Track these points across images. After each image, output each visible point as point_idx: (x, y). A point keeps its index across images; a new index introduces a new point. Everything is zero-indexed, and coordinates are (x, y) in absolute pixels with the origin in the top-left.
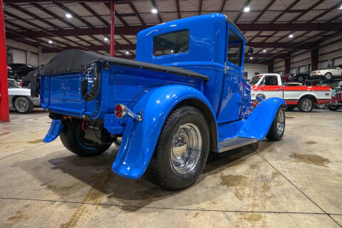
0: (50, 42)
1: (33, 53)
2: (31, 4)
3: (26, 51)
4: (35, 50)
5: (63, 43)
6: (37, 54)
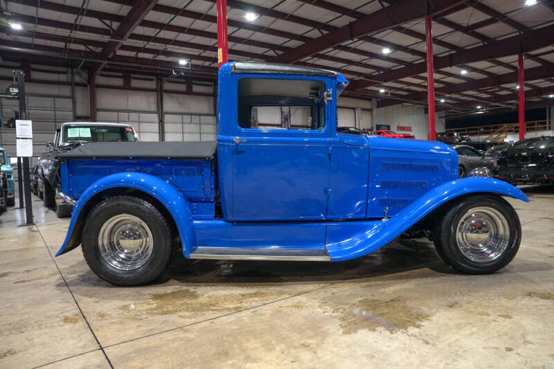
0: (382, 91)
1: (363, 109)
2: (360, 39)
3: (354, 109)
4: (367, 105)
5: (401, 89)
6: (371, 110)
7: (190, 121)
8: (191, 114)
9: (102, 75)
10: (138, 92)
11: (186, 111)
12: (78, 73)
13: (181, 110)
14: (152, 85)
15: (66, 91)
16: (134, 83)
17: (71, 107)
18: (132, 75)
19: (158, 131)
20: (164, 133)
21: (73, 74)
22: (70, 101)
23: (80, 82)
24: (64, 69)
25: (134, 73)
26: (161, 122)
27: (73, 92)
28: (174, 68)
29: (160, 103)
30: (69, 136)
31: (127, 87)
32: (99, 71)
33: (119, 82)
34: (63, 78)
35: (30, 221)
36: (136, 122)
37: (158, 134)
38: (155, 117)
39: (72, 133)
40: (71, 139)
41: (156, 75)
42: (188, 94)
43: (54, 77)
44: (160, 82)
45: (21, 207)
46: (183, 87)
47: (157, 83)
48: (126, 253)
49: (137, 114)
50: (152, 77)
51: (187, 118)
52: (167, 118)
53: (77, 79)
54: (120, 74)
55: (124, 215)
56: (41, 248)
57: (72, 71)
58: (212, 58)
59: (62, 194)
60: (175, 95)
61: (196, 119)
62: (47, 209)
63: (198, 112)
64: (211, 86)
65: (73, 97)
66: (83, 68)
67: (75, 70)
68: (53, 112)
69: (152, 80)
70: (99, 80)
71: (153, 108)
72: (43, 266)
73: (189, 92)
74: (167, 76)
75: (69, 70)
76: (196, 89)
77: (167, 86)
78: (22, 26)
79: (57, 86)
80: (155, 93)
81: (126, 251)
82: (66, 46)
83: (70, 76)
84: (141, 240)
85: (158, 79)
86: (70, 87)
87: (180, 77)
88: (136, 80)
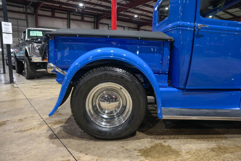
9: (41, 10)
10: (58, 19)
12: (29, 8)
14: (65, 16)
15: (23, 16)
16: (57, 15)
17: (26, 25)
18: (56, 11)
21: (26, 9)
22: (25, 22)
23: (30, 12)
24: (22, 6)
25: (57, 9)
27: (27, 17)
28: (77, 8)
29: (68, 25)
30: (31, 35)
31: (53, 16)
32: (39, 8)
33: (49, 14)
34: (21, 10)
35: (12, 81)
39: (32, 34)
40: (32, 36)
41: (67, 11)
42: (82, 21)
43: (17, 9)
44: (69, 14)
45: (4, 73)
46: (79, 18)
48: (108, 113)
50: (65, 12)
53: (29, 11)
54: (50, 10)
55: (110, 83)
56: (24, 99)
57: (26, 6)
58: (95, 4)
59: (52, 65)
60: (76, 21)
62: (18, 74)
64: (93, 18)
65: (27, 20)
66: (32, 5)
67: (27, 6)
68: (17, 27)
69: (65, 13)
70: (40, 12)
71: (66, 27)
72: (31, 115)
73: (82, 20)
74: (72, 12)
75: (25, 6)
76: (86, 19)
77: (72, 17)
79: (19, 14)
80: (66, 20)
81: (106, 112)
83: (25, 9)
84: (117, 103)
85: (68, 13)
86: (25, 15)
87: (79, 12)
88: (58, 13)
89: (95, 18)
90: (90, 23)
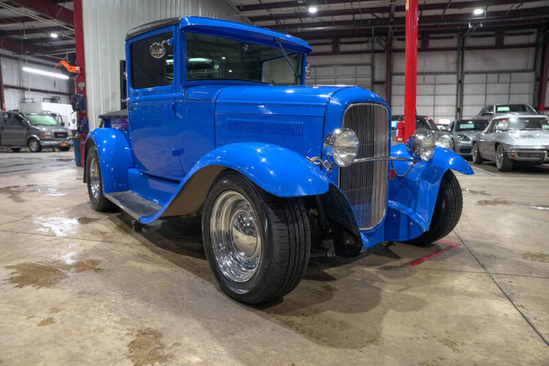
7: (497, 81)
8: (499, 72)
10: (435, 52)
11: (493, 69)
12: (378, 42)
13: (486, 68)
14: (453, 43)
15: (366, 59)
16: (433, 44)
17: (370, 73)
18: (431, 35)
19: (455, 93)
20: (463, 95)
21: (373, 42)
22: (369, 68)
23: (378, 49)
24: (365, 39)
25: (433, 32)
26: (460, 82)
27: (373, 59)
28: (469, 21)
29: (460, 62)
31: (424, 49)
34: (364, 47)
36: (431, 84)
37: (455, 97)
38: (453, 78)
41: (455, 31)
42: (497, 48)
43: (357, 47)
44: (461, 38)
46: (490, 41)
47: (459, 40)
49: (433, 76)
51: (492, 77)
52: (467, 78)
57: (372, 39)
61: (505, 77)
63: (509, 68)
65: (372, 64)
68: (354, 79)
71: (453, 68)
73: (500, 46)
75: (370, 39)
77: (470, 42)
78: (317, 8)
79: (359, 55)
80: (456, 52)
82: (354, 18)
83: (370, 44)
85: (457, 35)
86: (370, 55)
87: (479, 29)
88: (434, 41)
89: (540, 33)
90: (520, 49)
